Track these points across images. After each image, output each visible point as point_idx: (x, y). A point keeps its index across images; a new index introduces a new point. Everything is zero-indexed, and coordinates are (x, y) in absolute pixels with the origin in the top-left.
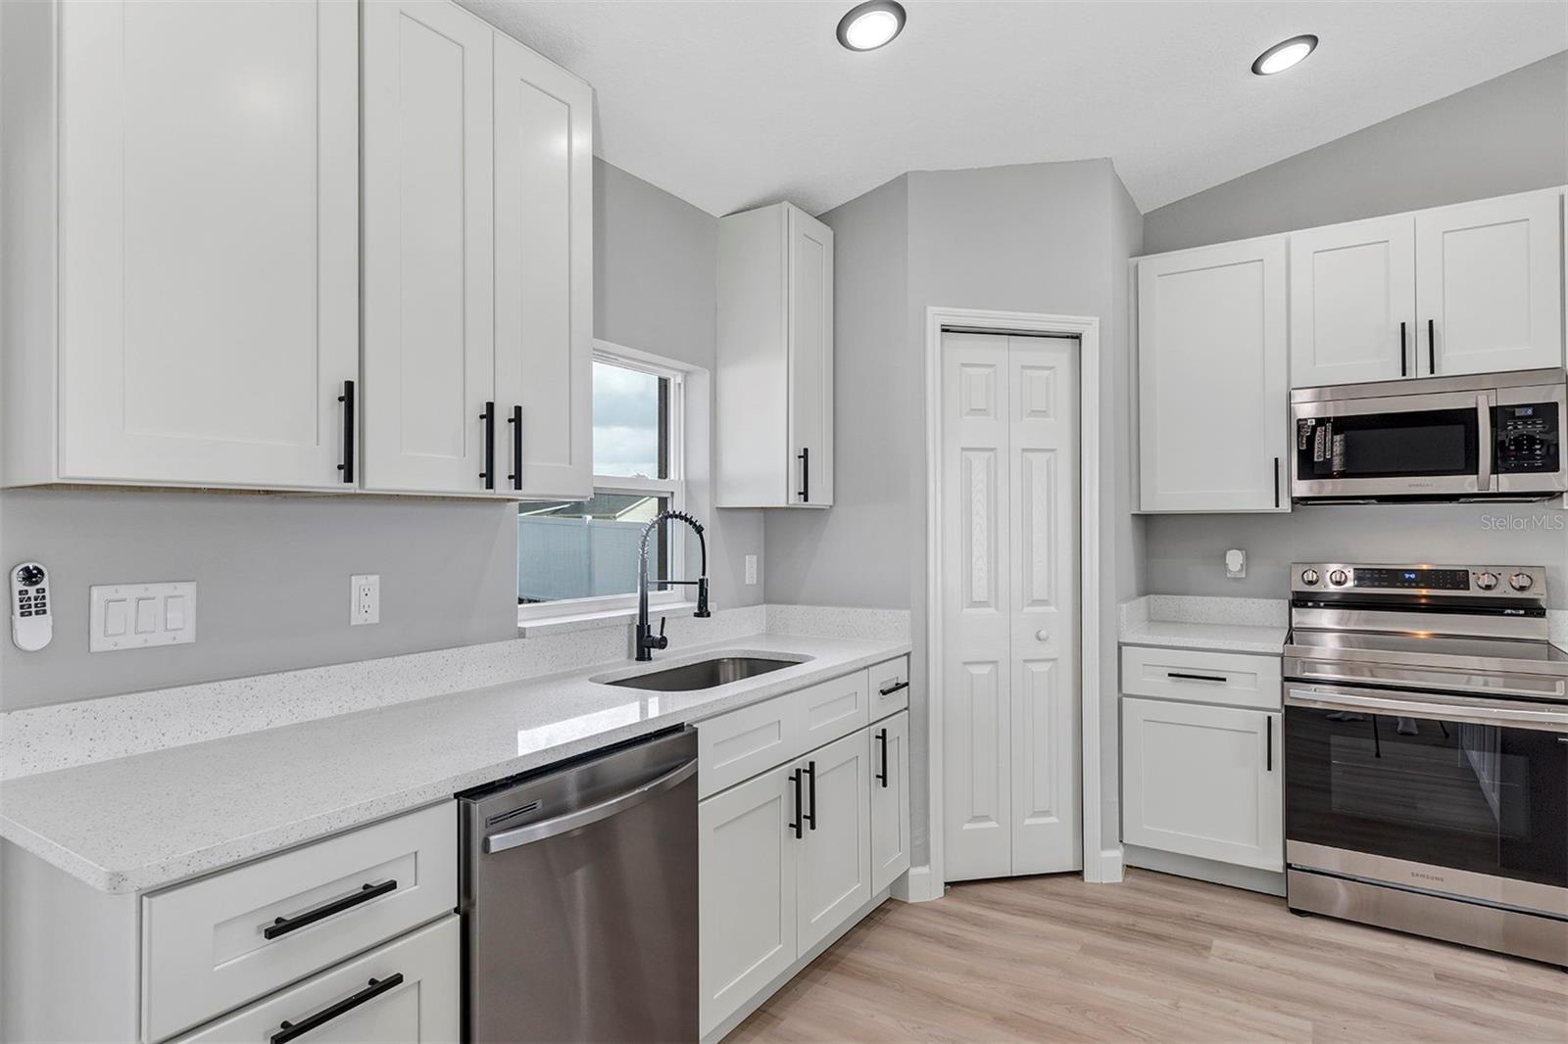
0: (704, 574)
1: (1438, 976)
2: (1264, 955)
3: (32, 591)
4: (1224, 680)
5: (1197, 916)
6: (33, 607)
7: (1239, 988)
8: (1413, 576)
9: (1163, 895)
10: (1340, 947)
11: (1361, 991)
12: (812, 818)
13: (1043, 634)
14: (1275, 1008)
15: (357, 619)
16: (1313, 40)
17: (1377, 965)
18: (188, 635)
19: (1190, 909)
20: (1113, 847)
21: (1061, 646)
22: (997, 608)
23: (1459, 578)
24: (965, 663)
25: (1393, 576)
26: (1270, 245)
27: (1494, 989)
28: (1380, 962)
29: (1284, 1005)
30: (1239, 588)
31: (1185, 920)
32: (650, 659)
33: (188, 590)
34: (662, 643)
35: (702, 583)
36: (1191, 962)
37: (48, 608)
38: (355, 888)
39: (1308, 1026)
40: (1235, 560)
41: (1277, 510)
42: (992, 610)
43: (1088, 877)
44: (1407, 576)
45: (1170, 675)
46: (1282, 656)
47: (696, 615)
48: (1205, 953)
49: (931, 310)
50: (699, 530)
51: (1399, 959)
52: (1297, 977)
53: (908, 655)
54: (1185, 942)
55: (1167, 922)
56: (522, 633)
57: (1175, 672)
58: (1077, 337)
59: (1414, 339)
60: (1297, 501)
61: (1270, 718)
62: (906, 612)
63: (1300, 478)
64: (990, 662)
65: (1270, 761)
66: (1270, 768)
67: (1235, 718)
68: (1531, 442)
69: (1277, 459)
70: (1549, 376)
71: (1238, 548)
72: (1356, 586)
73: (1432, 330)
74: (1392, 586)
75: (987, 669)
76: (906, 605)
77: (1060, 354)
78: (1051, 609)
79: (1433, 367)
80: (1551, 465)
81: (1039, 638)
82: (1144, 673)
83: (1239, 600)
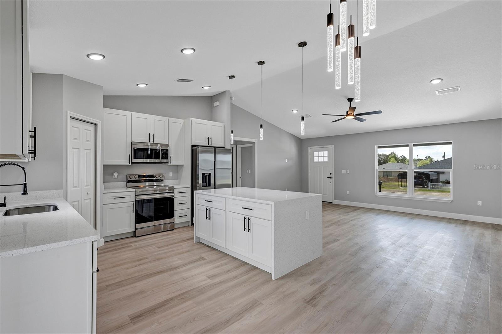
0: (25, 181)
4: (125, 197)
7: (142, 247)
9: (114, 243)
11: (156, 241)
13: (89, 193)
16: (147, 85)
21: (92, 196)
22: (79, 188)
23: (153, 176)
24: (72, 202)
25: (144, 176)
26: (128, 113)
27: (167, 235)
29: (149, 246)
30: (116, 180)
31: (122, 245)
34: (4, 205)
35: (25, 185)
36: (131, 248)
39: (155, 246)
40: (116, 175)
41: (129, 164)
42: (78, 188)
44: (146, 176)
45: (114, 198)
46: (135, 191)
47: (23, 194)
48: (132, 246)
49: (69, 112)
50: (23, 169)
52: (147, 243)
58: (96, 125)
59: (151, 136)
60: (132, 163)
61: (133, 203)
62: (62, 190)
63: (134, 159)
64: (77, 201)
65: (133, 211)
66: (133, 212)
67: (126, 205)
68: (165, 155)
69: (129, 155)
70: (168, 145)
71: (117, 172)
72: (139, 178)
73: (153, 135)
74: (144, 178)
75: (77, 203)
76: (61, 188)
77: (92, 128)
78: (90, 187)
79: (153, 141)
80: (167, 158)
81: (88, 194)
82: (109, 199)
83: (116, 183)
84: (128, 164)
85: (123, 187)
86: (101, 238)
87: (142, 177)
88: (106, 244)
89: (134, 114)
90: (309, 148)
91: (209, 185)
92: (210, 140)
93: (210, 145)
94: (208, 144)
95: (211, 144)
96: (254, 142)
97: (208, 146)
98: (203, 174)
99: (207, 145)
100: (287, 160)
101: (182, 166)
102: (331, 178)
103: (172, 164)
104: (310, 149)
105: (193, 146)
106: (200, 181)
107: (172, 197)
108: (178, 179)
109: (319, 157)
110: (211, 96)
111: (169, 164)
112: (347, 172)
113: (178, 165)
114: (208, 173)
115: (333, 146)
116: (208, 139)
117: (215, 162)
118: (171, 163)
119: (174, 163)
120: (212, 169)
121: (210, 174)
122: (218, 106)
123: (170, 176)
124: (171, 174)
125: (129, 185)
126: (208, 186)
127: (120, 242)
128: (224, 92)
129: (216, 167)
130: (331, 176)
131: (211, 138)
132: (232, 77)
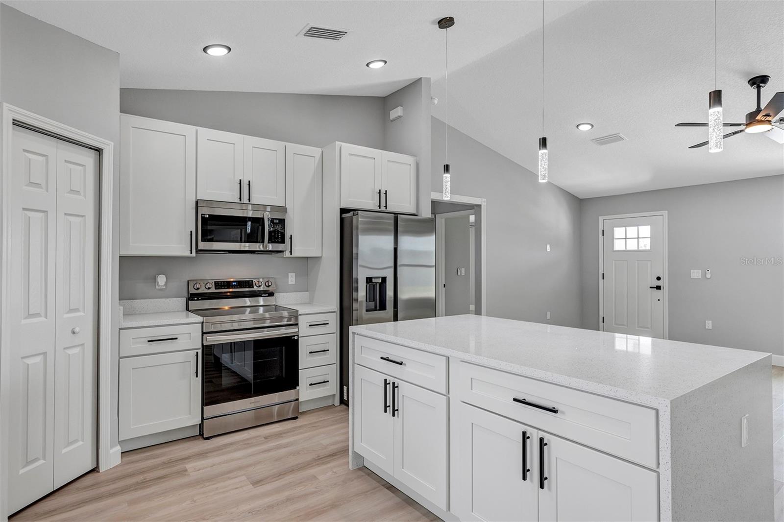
1: (266, 438)
4: (177, 338)
5: (170, 460)
7: (212, 479)
8: (235, 283)
9: (147, 459)
10: (231, 444)
11: (250, 456)
13: (77, 330)
14: (229, 478)
16: (229, 48)
17: (247, 444)
19: (165, 459)
20: (116, 445)
21: (87, 338)
22: (46, 317)
23: (249, 284)
24: (23, 358)
25: (228, 284)
26: (189, 130)
27: (281, 434)
28: (247, 442)
29: (231, 475)
30: (164, 294)
31: (165, 464)
39: (244, 478)
40: (161, 280)
41: (191, 255)
42: (42, 319)
43: (102, 468)
44: (233, 283)
45: (149, 341)
46: (203, 323)
48: (187, 473)
49: (6, 106)
51: (251, 439)
52: (227, 463)
54: (175, 473)
55: (159, 469)
57: (151, 340)
58: (99, 151)
59: (244, 187)
60: (198, 251)
61: (197, 353)
63: (202, 241)
64: (40, 354)
65: (197, 372)
66: (197, 376)
67: (180, 357)
68: (278, 231)
69: (191, 232)
70: (283, 209)
71: (163, 274)
72: (216, 289)
73: (249, 185)
74: (229, 288)
75: (39, 359)
77: (88, 159)
78: (81, 314)
79: (249, 200)
80: (283, 242)
81: (74, 333)
82: (134, 343)
83: (163, 300)
84: (188, 254)
85: (178, 311)
86: (112, 447)
87: (224, 286)
88: (128, 459)
89: (201, 130)
90: (601, 219)
91: (383, 307)
92: (383, 196)
93: (383, 209)
94: (380, 206)
95: (386, 207)
96: (479, 206)
97: (380, 210)
98: (369, 280)
99: (377, 209)
100: (550, 246)
101: (318, 259)
102: (658, 288)
103: (293, 255)
104: (603, 222)
105: (343, 211)
106: (362, 293)
107: (294, 336)
108: (307, 291)
109: (626, 238)
110: (384, 98)
111: (287, 254)
112: (704, 275)
113: (308, 258)
114: (379, 277)
115: (665, 213)
116: (380, 193)
117: (396, 250)
118: (291, 252)
119: (299, 251)
120: (389, 268)
121: (384, 279)
122: (400, 117)
123: (290, 283)
124: (292, 279)
125: (194, 305)
126: (380, 310)
128: (415, 84)
129: (399, 263)
130: (659, 283)
131: (386, 191)
132: (446, 23)
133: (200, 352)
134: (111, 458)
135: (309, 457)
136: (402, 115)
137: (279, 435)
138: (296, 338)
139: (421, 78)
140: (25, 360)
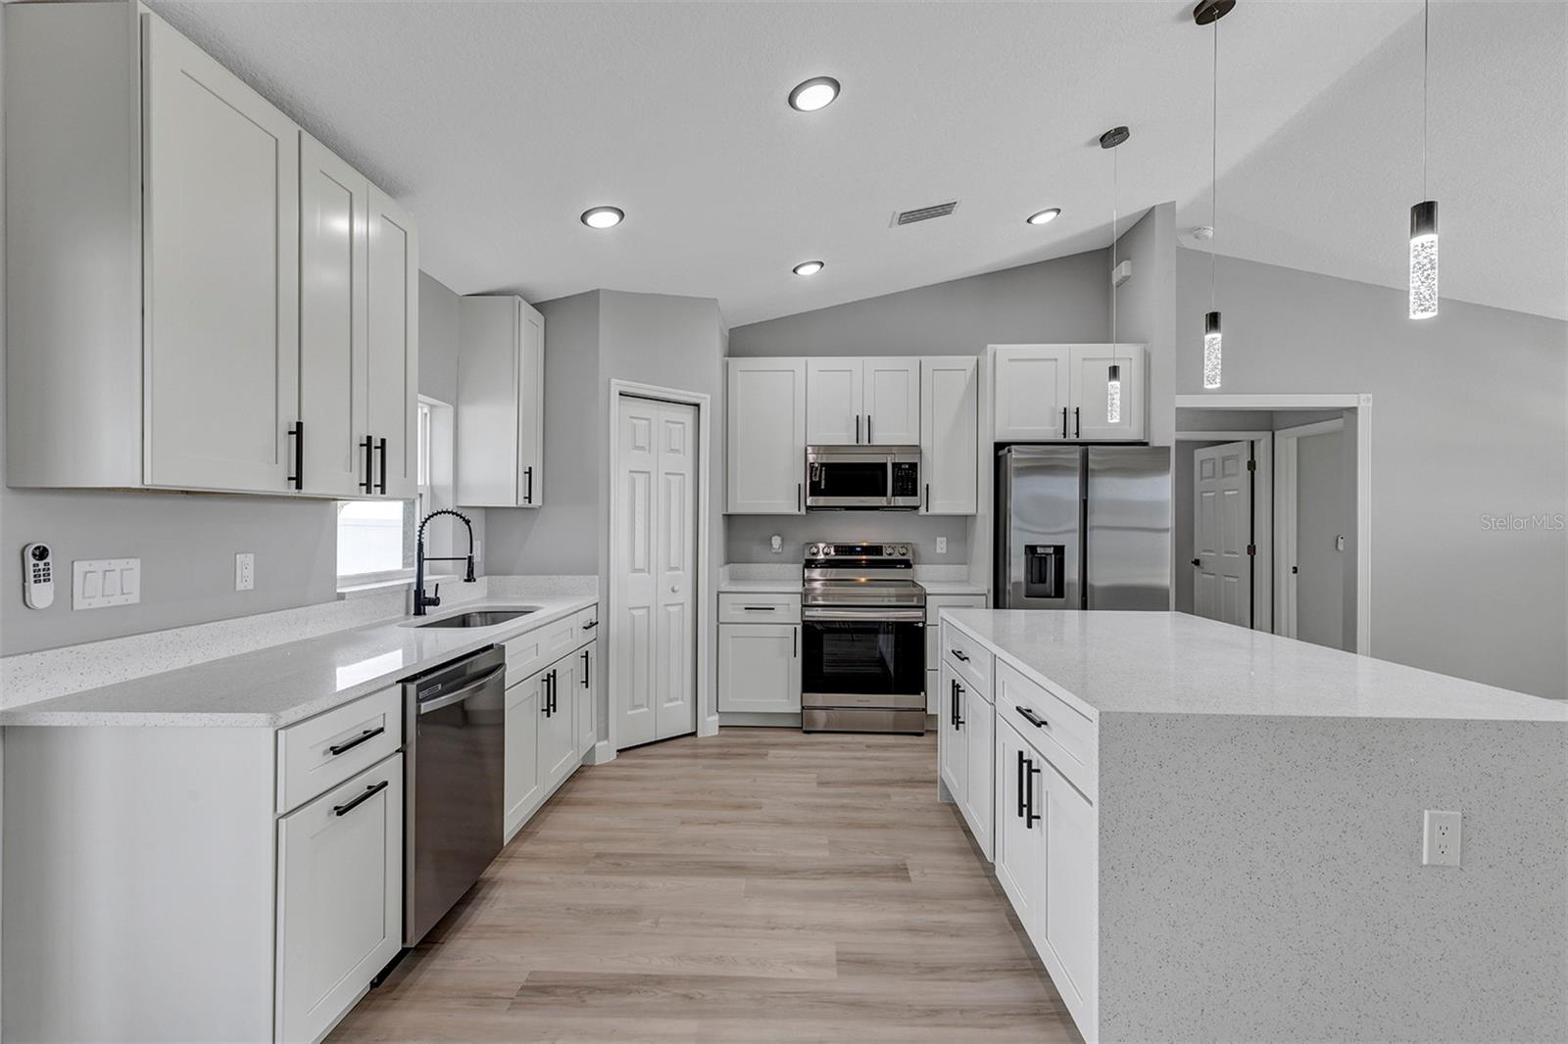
0: (471, 552)
1: (867, 746)
2: (793, 753)
3: (41, 564)
4: (773, 609)
5: (760, 743)
6: (43, 577)
7: (783, 768)
8: (859, 549)
10: (827, 743)
11: (837, 758)
12: (554, 705)
13: (676, 588)
14: (797, 772)
15: (240, 586)
16: (823, 265)
17: (843, 747)
18: (134, 598)
19: (756, 740)
20: (713, 714)
21: (686, 596)
22: (649, 574)
23: (877, 550)
24: (630, 609)
25: (850, 550)
26: (796, 363)
29: (803, 770)
30: (778, 558)
31: (752, 745)
32: (425, 614)
33: (135, 564)
34: (435, 602)
35: (470, 558)
36: (759, 762)
37: (51, 577)
38: (358, 733)
39: (815, 776)
40: (776, 541)
41: (799, 513)
42: (646, 575)
43: (700, 735)
44: (857, 549)
45: (746, 609)
46: (801, 594)
47: (466, 581)
48: (767, 757)
49: (614, 381)
50: (468, 522)
51: (852, 743)
53: (596, 604)
54: (755, 754)
55: (744, 748)
56: (341, 597)
57: (748, 607)
58: (697, 405)
59: (863, 424)
60: (808, 508)
61: (797, 628)
62: (597, 577)
63: (811, 495)
64: (645, 607)
65: (795, 652)
66: (795, 656)
67: (777, 630)
68: (907, 479)
69: (800, 484)
70: (917, 449)
71: (779, 535)
72: (836, 555)
73: (869, 421)
74: (852, 554)
75: (643, 612)
76: (595, 572)
77: (686, 415)
78: (681, 573)
79: (869, 442)
80: (914, 494)
81: (673, 591)
82: (732, 609)
83: (778, 566)
84: (796, 511)
86: (709, 715)
87: (845, 551)
88: (723, 732)
89: (816, 363)
91: (1059, 591)
92: (1072, 417)
93: (1072, 437)
94: (1065, 434)
95: (1077, 434)
96: (1353, 410)
97: (1065, 440)
98: (1031, 550)
99: (1061, 438)
101: (974, 516)
103: (930, 512)
105: (999, 446)
106: (1017, 571)
107: (917, 623)
108: (965, 564)
110: (1108, 248)
111: (922, 511)
113: (966, 516)
114: (1050, 546)
116: (1065, 413)
117: (1085, 503)
118: (927, 508)
119: (940, 505)
120: (1072, 531)
121: (1059, 551)
122: (1126, 279)
123: (938, 551)
124: (941, 545)
125: (810, 573)
126: (1055, 597)
127: (756, 737)
128: (1144, 221)
131: (1078, 409)
132: (1114, 137)
133: (799, 628)
134: (709, 726)
135: (899, 776)
136: (1129, 274)
137: (885, 747)
138: (921, 625)
139: (1154, 207)
140: (632, 611)
